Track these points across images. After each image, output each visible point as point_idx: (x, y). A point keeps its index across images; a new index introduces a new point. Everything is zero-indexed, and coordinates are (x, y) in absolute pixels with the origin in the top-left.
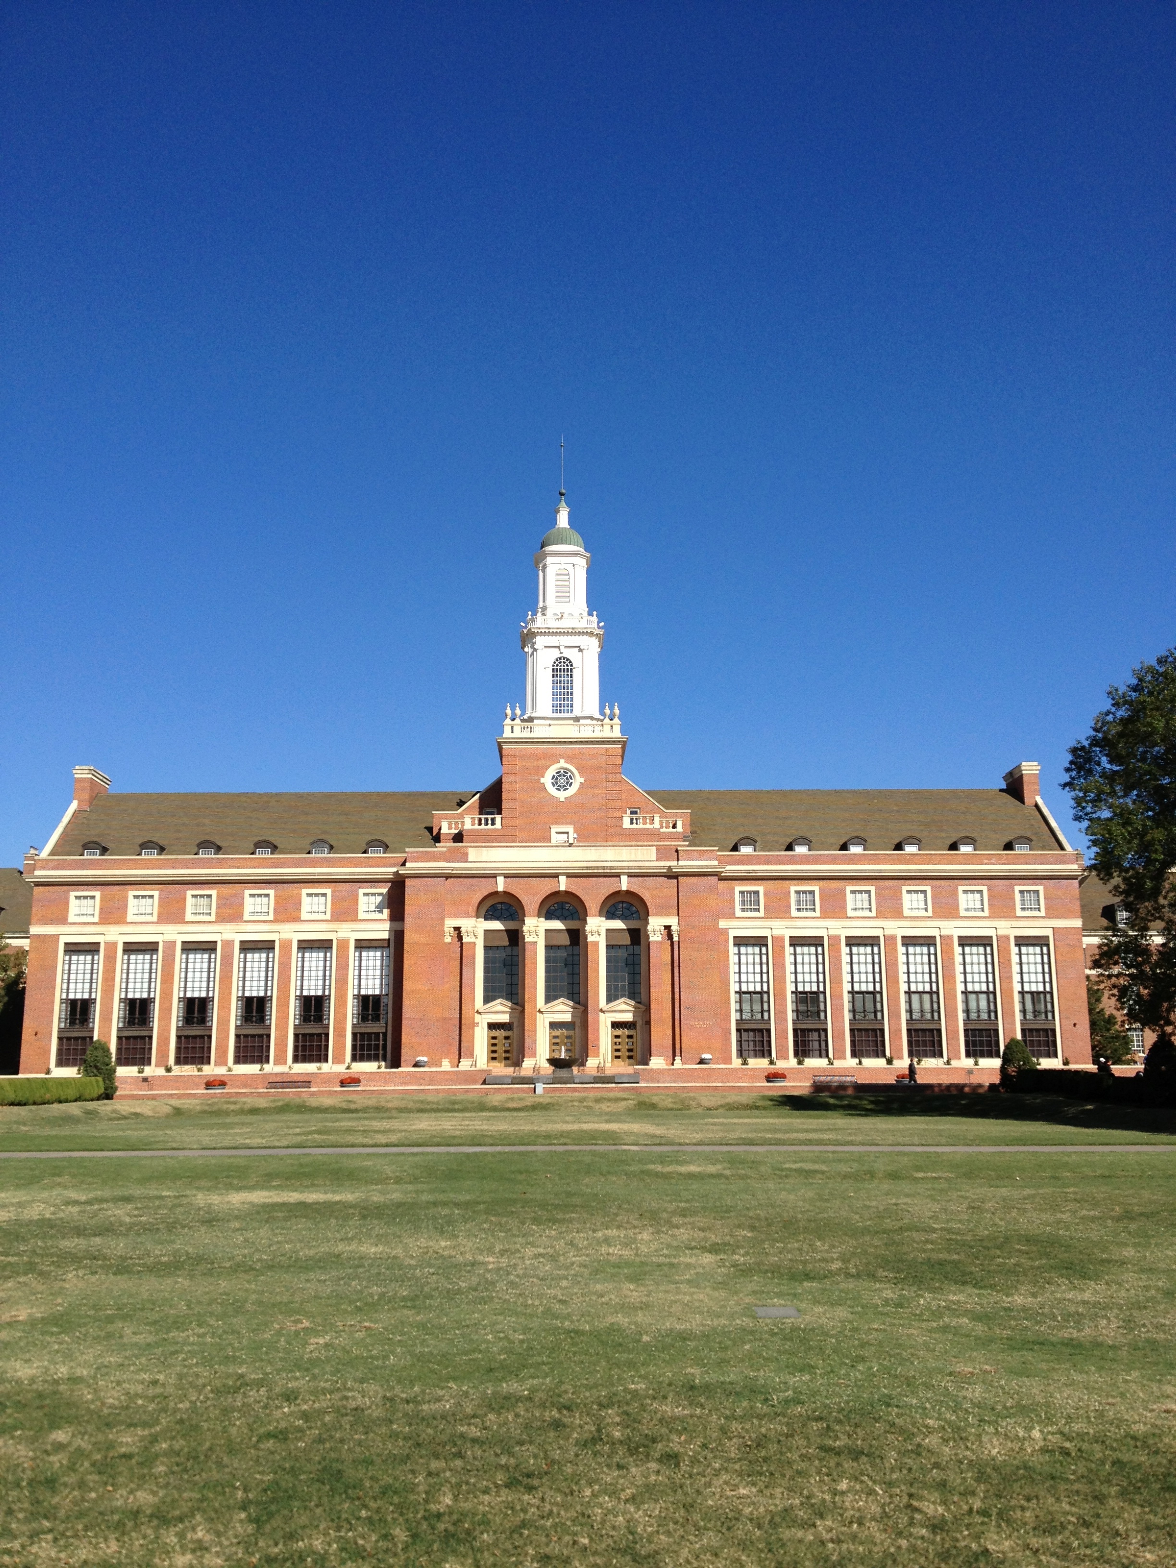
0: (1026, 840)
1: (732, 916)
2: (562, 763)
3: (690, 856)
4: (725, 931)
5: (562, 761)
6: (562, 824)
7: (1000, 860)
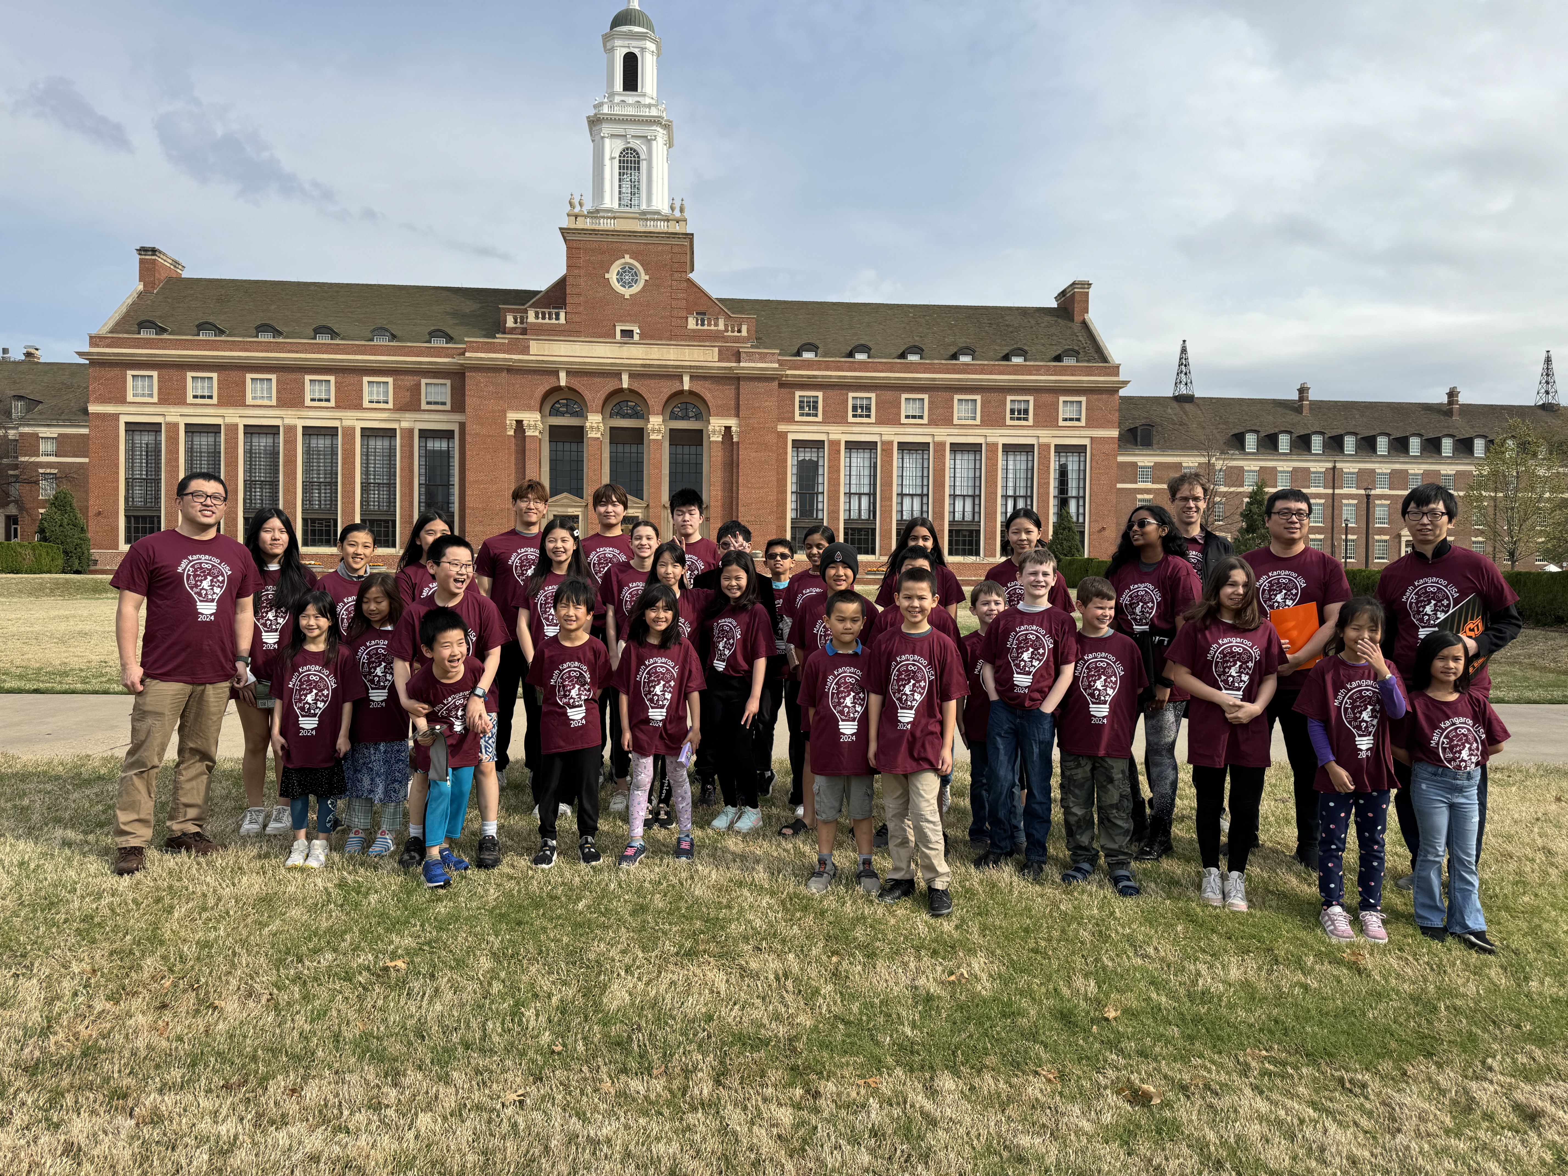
0: (1074, 353)
1: (791, 420)
2: (627, 259)
3: (751, 357)
4: (783, 435)
5: (627, 256)
6: (628, 321)
7: (1048, 371)
